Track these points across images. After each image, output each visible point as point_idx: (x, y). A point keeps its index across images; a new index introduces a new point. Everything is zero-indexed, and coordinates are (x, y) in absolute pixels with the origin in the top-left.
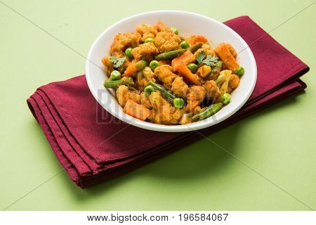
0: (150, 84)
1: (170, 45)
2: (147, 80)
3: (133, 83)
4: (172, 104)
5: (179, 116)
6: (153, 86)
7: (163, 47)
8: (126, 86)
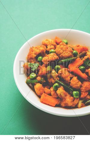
0: (56, 82)
1: (67, 54)
2: (54, 79)
3: (45, 81)
4: (72, 95)
5: (77, 103)
6: (58, 83)
7: (62, 56)
8: (41, 84)
